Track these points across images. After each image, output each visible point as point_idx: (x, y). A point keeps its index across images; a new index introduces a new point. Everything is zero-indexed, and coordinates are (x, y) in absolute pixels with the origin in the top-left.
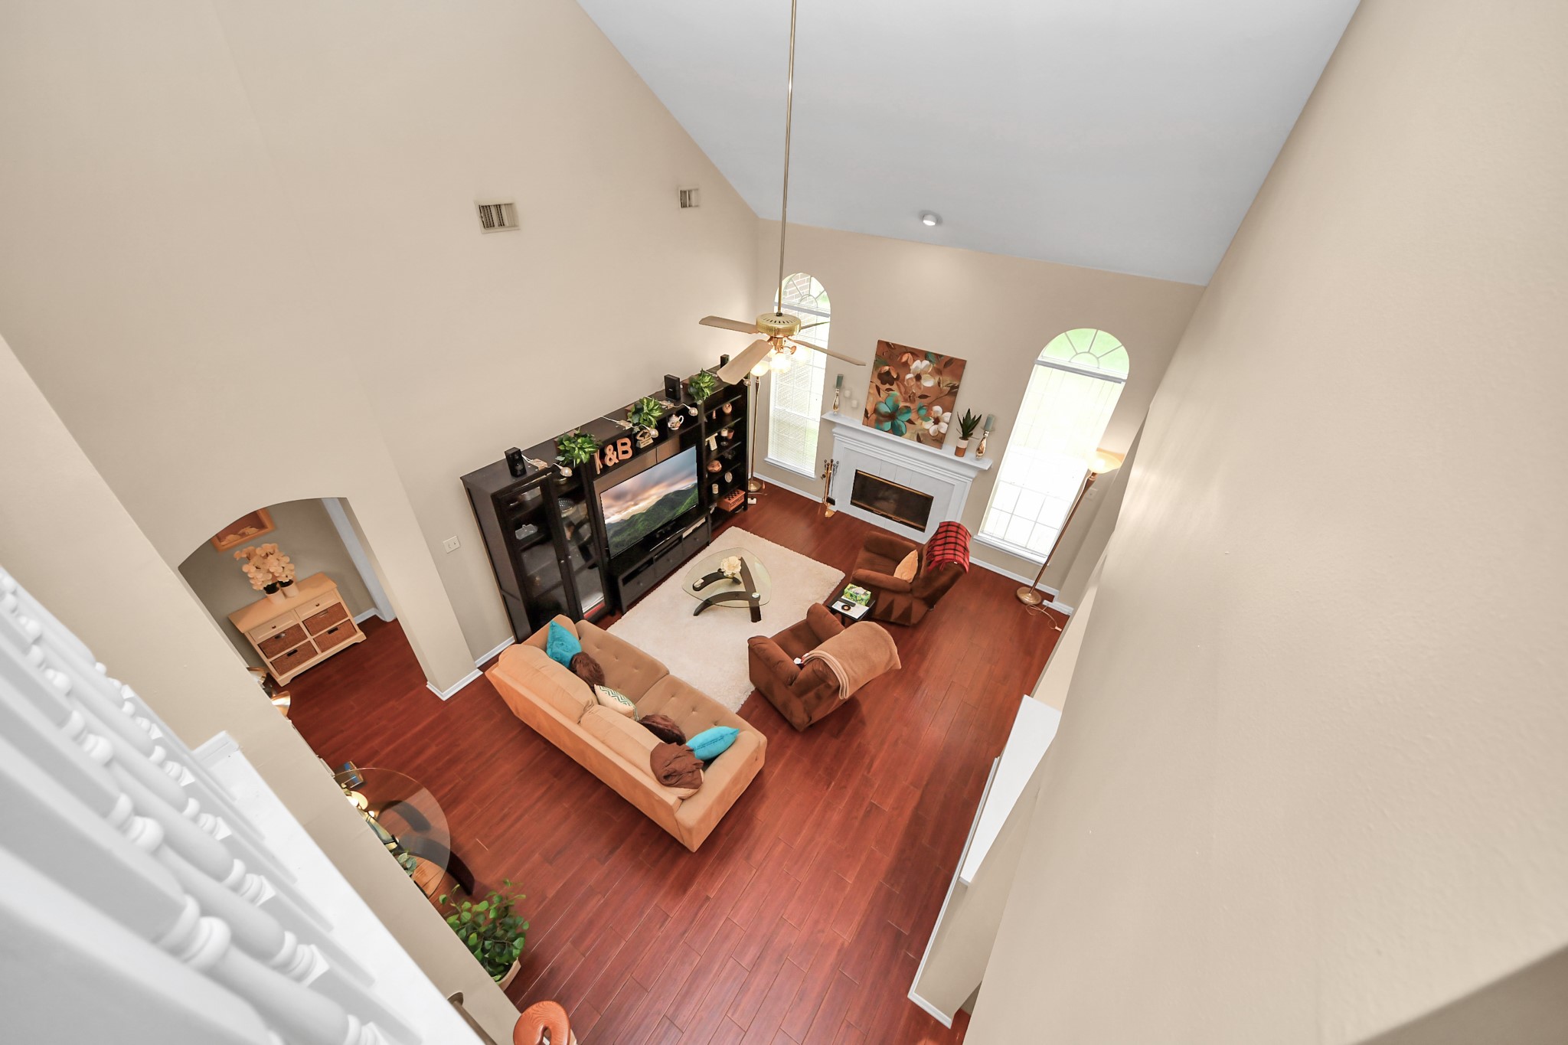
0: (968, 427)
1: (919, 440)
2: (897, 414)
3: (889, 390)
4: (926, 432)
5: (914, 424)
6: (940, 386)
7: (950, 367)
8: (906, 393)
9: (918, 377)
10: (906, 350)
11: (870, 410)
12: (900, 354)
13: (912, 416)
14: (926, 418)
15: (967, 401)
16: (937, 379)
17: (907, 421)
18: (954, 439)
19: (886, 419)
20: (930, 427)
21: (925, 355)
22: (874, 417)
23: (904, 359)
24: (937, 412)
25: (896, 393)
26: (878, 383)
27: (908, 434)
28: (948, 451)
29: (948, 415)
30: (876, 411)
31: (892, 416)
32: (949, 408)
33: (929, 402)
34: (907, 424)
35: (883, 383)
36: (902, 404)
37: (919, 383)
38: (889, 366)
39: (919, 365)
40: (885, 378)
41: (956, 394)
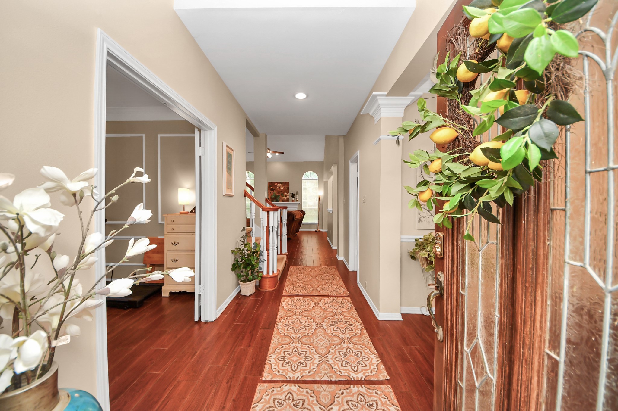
0: (293, 196)
1: (283, 202)
2: (277, 197)
7: (286, 184)
8: (277, 192)
9: (280, 188)
10: (276, 182)
11: (269, 197)
12: (274, 184)
13: (280, 197)
14: (284, 196)
15: (292, 190)
16: (284, 187)
18: (291, 199)
20: (285, 198)
21: (280, 183)
22: (271, 199)
24: (286, 194)
25: (275, 192)
26: (270, 191)
27: (280, 201)
28: (290, 202)
29: (288, 194)
30: (271, 198)
31: (275, 198)
32: (288, 192)
33: (284, 192)
34: (280, 199)
35: (272, 191)
38: (272, 187)
39: (279, 185)
40: (272, 190)
41: (288, 189)
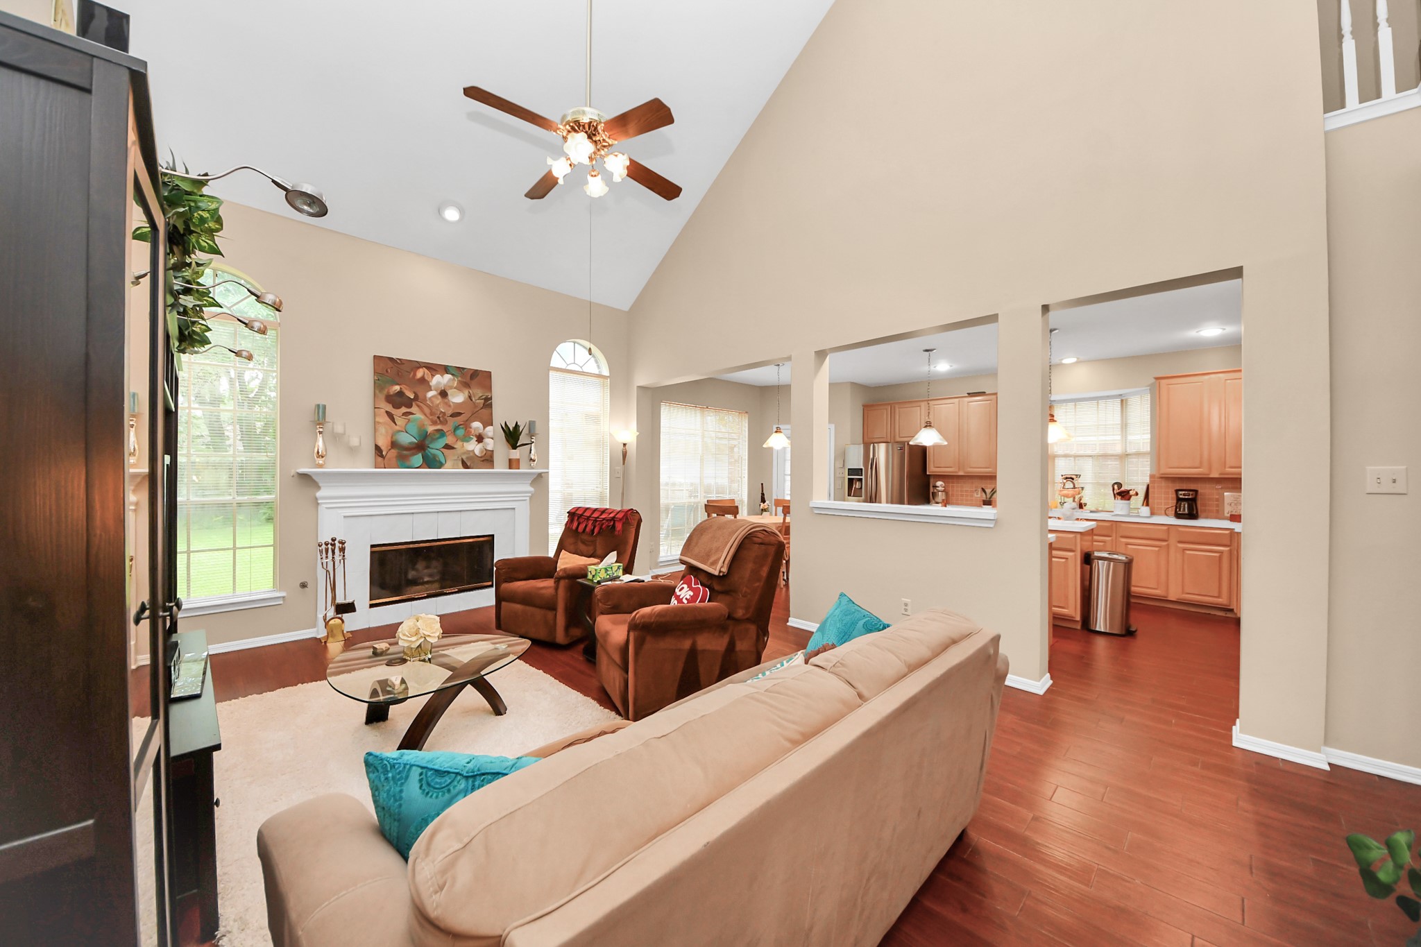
0: (512, 438)
1: (465, 466)
2: (427, 442)
3: (406, 414)
4: (472, 454)
5: (453, 448)
6: (472, 400)
7: (475, 379)
8: (432, 414)
9: (444, 394)
10: (420, 365)
11: (383, 443)
12: (412, 370)
13: (449, 440)
14: (466, 438)
15: (504, 413)
16: (466, 393)
17: (444, 447)
18: (502, 452)
19: (414, 451)
20: (474, 447)
21: (446, 369)
22: (394, 452)
23: (420, 373)
24: (478, 428)
25: (418, 416)
26: (389, 408)
27: (449, 463)
28: (500, 467)
29: (489, 429)
30: (394, 444)
31: (420, 447)
32: (488, 422)
33: (465, 419)
34: (445, 451)
35: (397, 406)
36: (430, 429)
37: (446, 401)
38: (398, 384)
39: (440, 380)
40: (398, 400)
41: (490, 406)
